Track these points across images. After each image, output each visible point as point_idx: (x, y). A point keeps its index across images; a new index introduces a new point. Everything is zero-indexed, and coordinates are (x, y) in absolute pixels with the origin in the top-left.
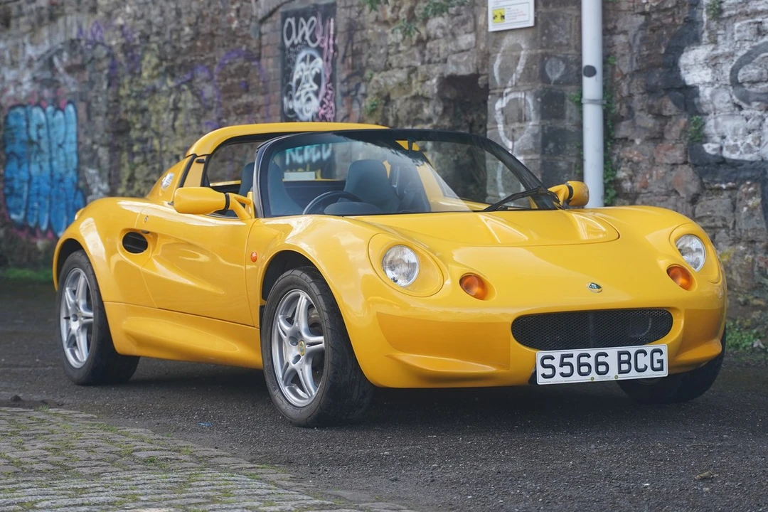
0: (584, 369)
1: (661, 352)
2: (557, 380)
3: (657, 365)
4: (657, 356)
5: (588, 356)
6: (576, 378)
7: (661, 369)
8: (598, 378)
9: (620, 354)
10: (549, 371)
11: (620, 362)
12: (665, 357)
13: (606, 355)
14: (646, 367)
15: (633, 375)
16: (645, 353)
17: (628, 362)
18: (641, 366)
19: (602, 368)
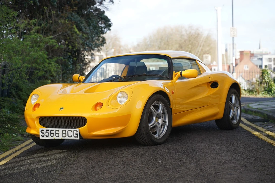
0: (52, 135)
1: (77, 131)
2: (45, 138)
3: (75, 135)
4: (75, 132)
5: (53, 131)
6: (50, 138)
7: (77, 137)
9: (63, 131)
11: (63, 134)
13: (59, 131)
14: (72, 136)
15: (67, 138)
17: (65, 134)
18: (70, 135)
19: (57, 135)
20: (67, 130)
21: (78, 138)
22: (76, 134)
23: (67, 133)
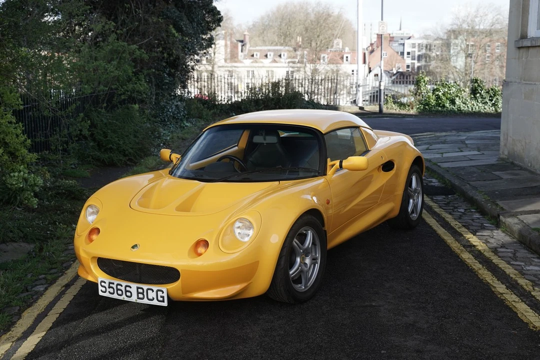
4: (160, 294)
7: (163, 301)
8: (126, 299)
9: (138, 288)
10: (104, 289)
11: (138, 293)
12: (165, 295)
13: (131, 287)
14: (153, 299)
16: (153, 291)
17: (143, 293)
18: (150, 297)
20: (145, 287)
21: (165, 304)
22: (161, 297)
23: (145, 294)
